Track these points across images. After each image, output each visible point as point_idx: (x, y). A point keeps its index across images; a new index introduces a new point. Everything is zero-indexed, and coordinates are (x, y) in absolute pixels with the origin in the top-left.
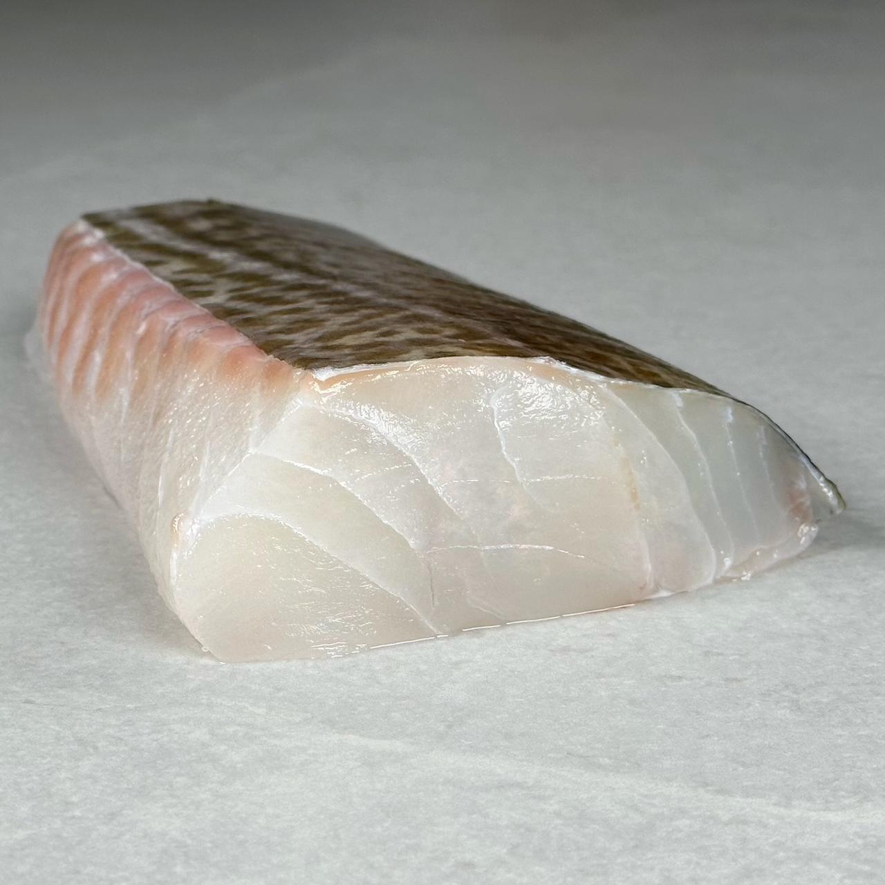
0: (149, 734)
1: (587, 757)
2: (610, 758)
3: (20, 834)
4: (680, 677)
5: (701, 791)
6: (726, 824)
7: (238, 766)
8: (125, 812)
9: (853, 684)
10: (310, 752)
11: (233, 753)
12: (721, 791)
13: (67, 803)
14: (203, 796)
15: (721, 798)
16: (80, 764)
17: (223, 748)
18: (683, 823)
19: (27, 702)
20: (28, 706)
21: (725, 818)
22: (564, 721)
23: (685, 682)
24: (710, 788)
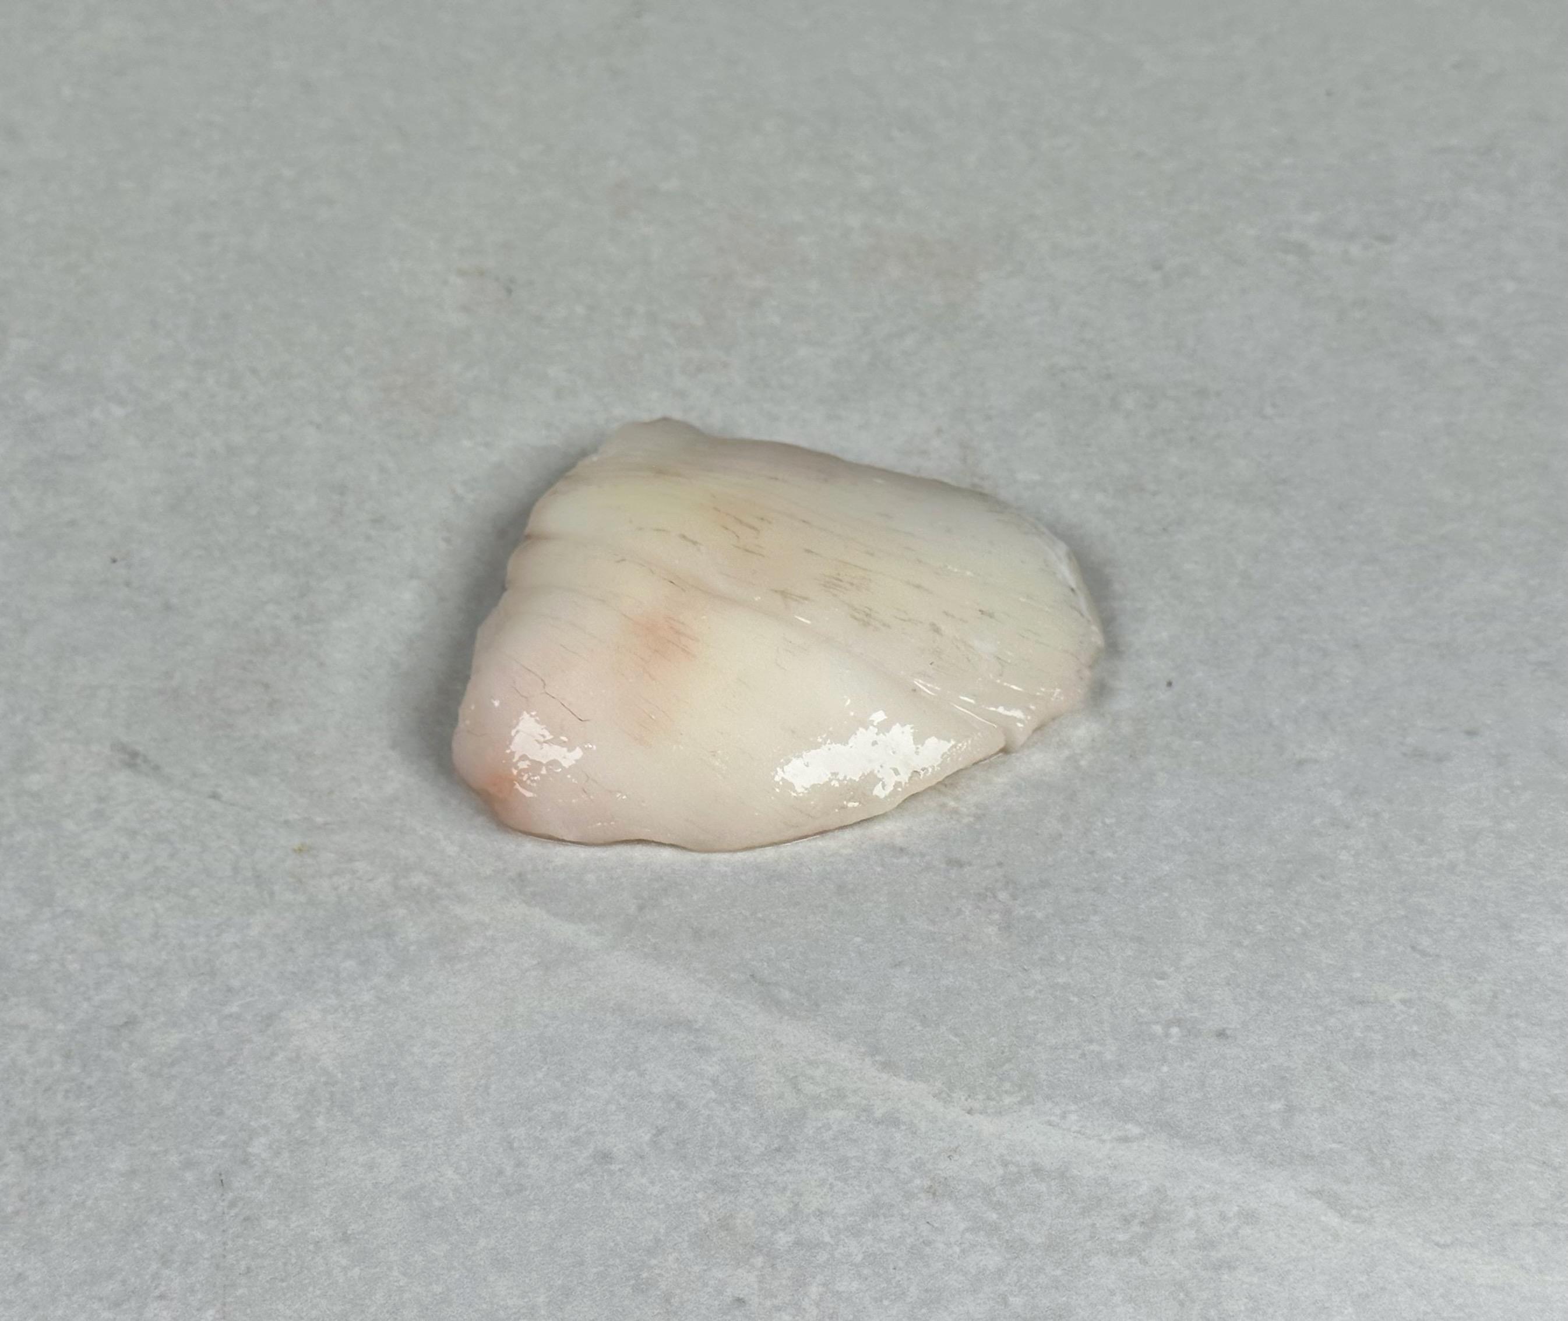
0: (330, 876)
1: (769, 984)
2: (792, 990)
3: (174, 1038)
4: (902, 850)
5: (868, 1060)
6: (878, 1123)
7: (412, 948)
8: (283, 1014)
9: (1077, 890)
10: (489, 933)
11: (411, 924)
12: (887, 1066)
13: (230, 990)
14: (366, 997)
15: (885, 1076)
16: (251, 921)
17: (402, 912)
18: (836, 1114)
19: (215, 796)
20: (215, 805)
21: (878, 1114)
22: (760, 915)
23: (905, 860)
24: (877, 1058)
